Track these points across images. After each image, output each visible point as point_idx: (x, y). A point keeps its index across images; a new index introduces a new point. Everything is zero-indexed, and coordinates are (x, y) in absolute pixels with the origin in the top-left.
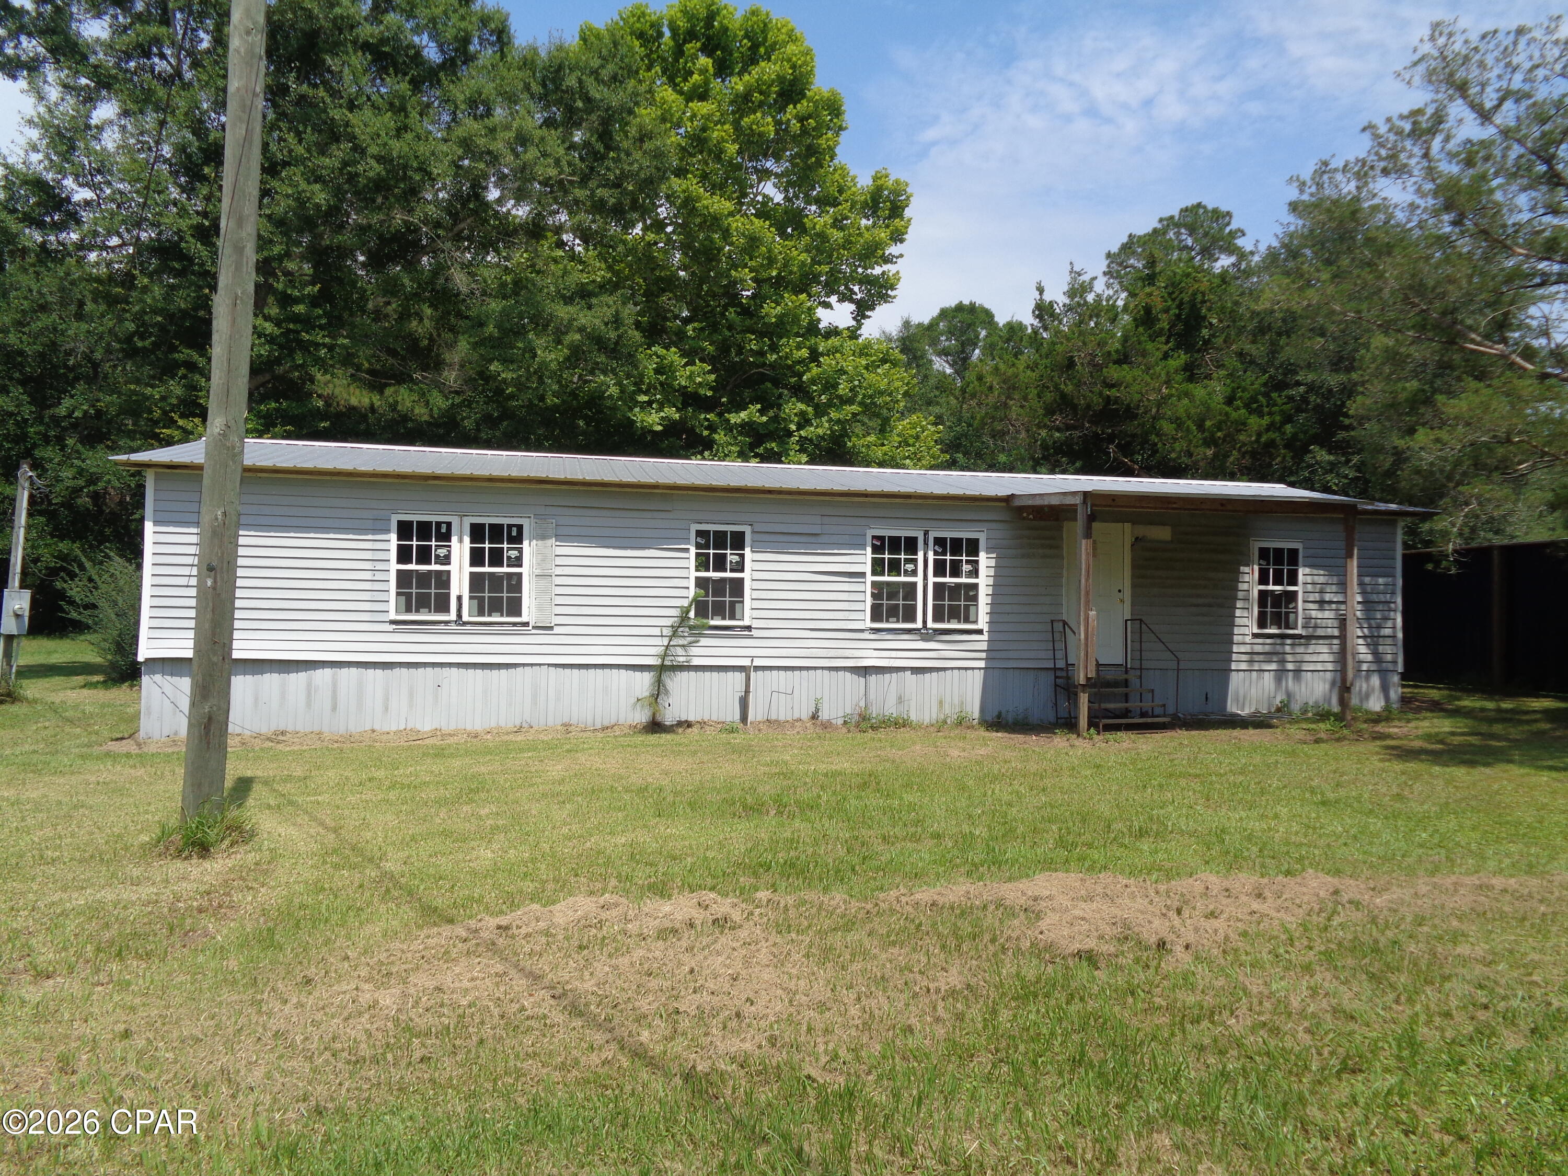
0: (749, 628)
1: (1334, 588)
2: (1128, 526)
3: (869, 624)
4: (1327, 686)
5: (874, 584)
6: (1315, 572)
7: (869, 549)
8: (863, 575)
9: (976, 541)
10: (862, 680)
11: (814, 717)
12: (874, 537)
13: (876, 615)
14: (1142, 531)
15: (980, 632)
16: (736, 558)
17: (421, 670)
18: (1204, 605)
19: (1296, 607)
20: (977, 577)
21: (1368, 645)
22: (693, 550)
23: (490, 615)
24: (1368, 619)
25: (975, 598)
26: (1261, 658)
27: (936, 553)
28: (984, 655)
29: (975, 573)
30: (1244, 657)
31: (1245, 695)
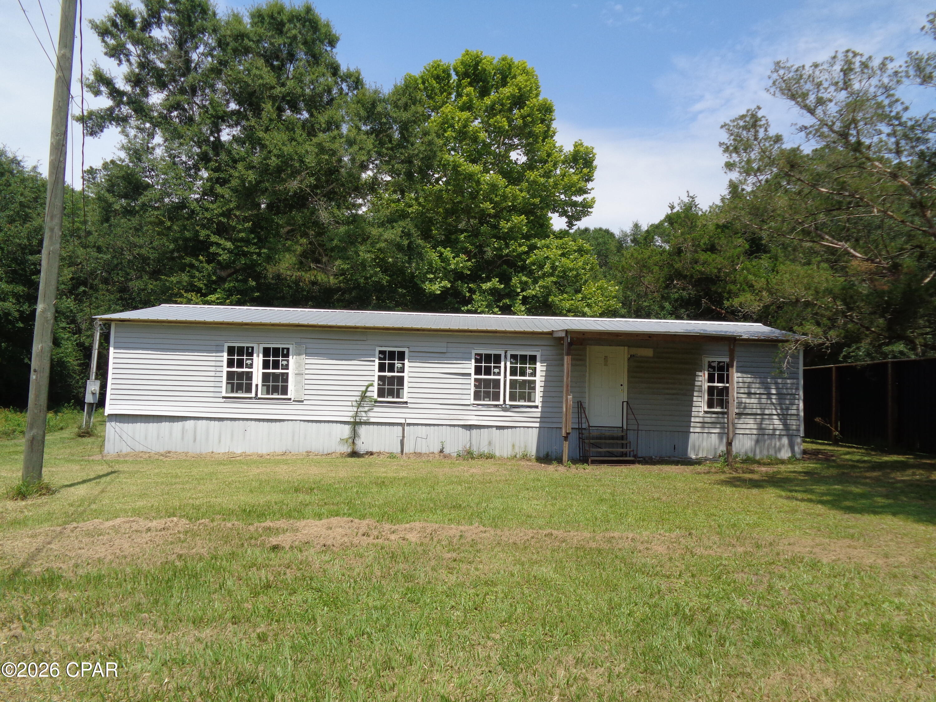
0: (406, 403)
1: (757, 385)
2: (626, 348)
3: (472, 401)
6: (745, 376)
7: (473, 361)
8: (469, 375)
9: (535, 356)
10: (468, 432)
11: (441, 451)
12: (476, 354)
13: (477, 396)
14: (634, 351)
15: (537, 407)
16: (400, 365)
17: (237, 422)
18: (673, 394)
19: (733, 396)
20: (535, 376)
21: (780, 419)
22: (377, 361)
23: (272, 394)
24: (780, 404)
25: (534, 388)
26: (710, 425)
27: (511, 363)
28: (538, 420)
29: (534, 374)
30: (699, 425)
31: (699, 447)
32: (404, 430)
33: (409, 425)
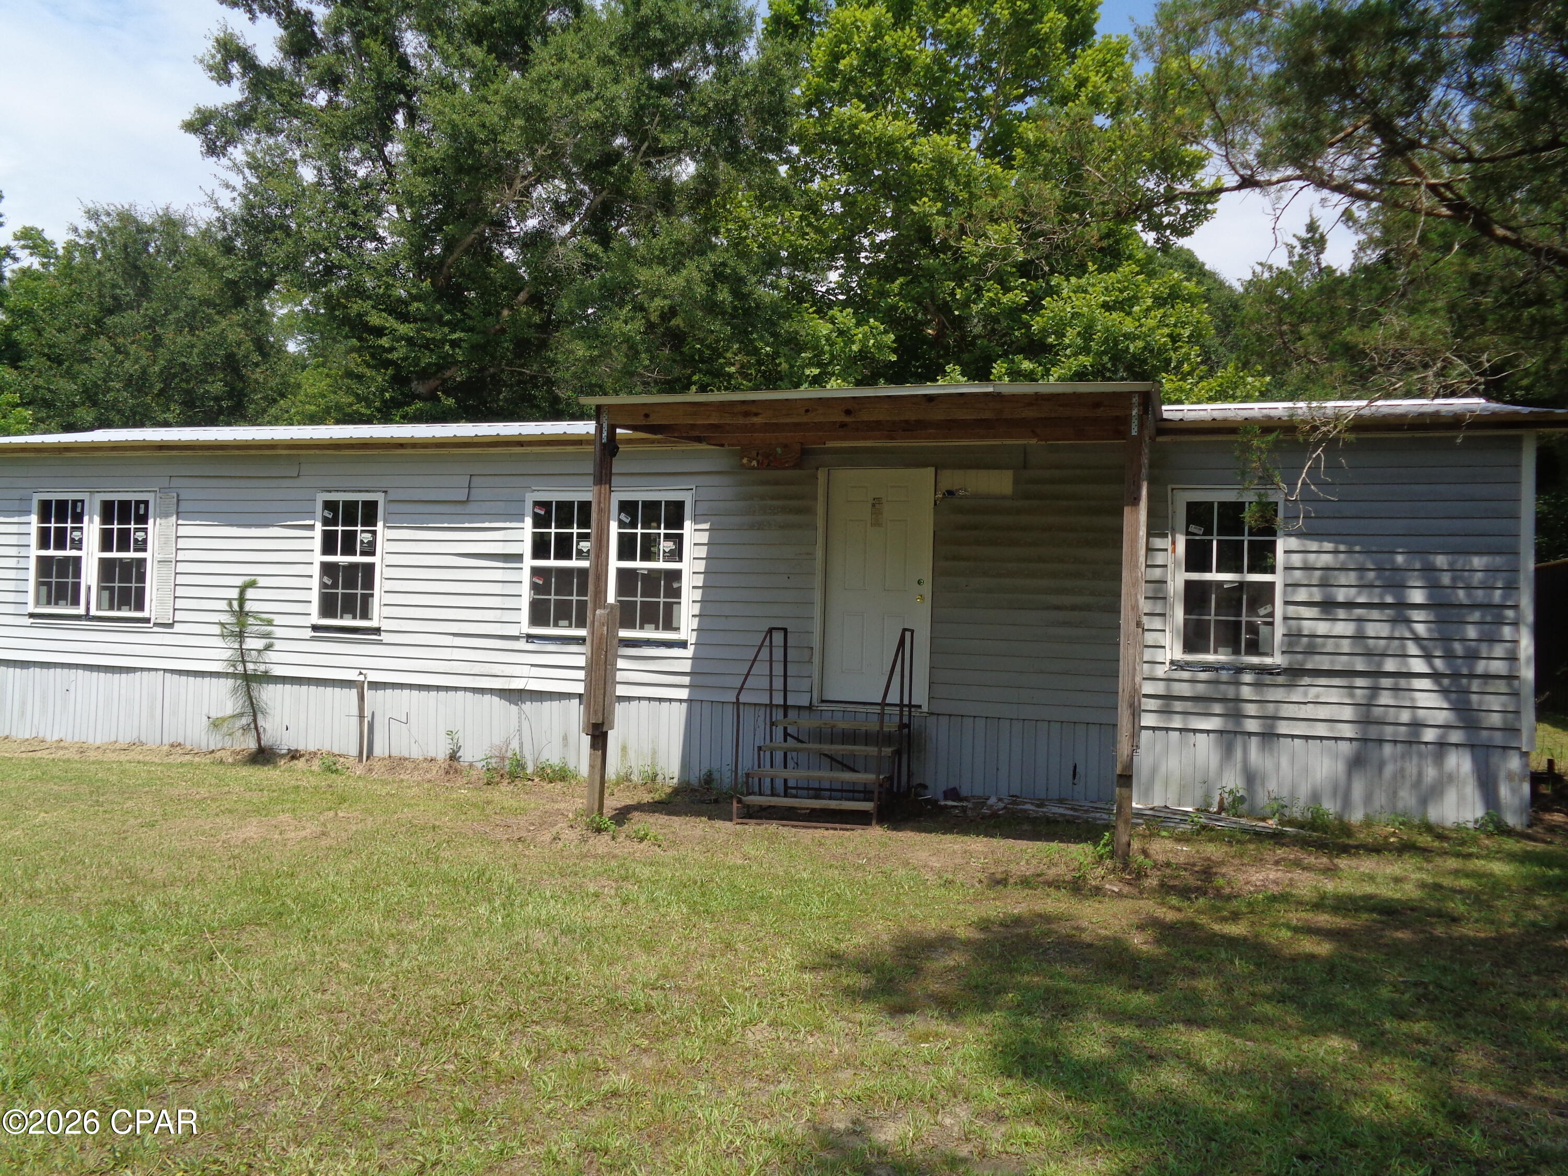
0: (377, 631)
1: (1352, 578)
2: (929, 473)
3: (525, 628)
4: (1341, 767)
5: (535, 571)
6: (1314, 546)
7: (529, 521)
8: (519, 557)
9: (680, 505)
10: (514, 708)
11: (453, 757)
12: (537, 504)
13: (539, 614)
14: (953, 479)
15: (683, 644)
16: (367, 537)
17: (52, 671)
18: (1074, 608)
19: (1272, 615)
20: (681, 560)
21: (1444, 692)
22: (319, 527)
23: (119, 609)
24: (1445, 640)
25: (677, 593)
26: (1189, 706)
27: (621, 525)
28: (686, 680)
29: (677, 554)
30: (1150, 704)
31: (1154, 771)
32: (361, 698)
33: (375, 685)
